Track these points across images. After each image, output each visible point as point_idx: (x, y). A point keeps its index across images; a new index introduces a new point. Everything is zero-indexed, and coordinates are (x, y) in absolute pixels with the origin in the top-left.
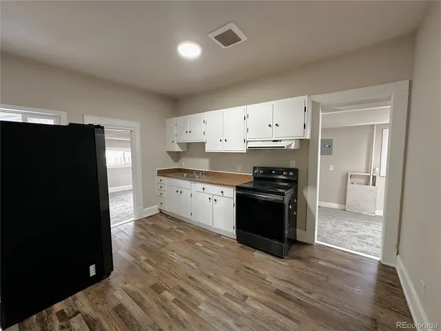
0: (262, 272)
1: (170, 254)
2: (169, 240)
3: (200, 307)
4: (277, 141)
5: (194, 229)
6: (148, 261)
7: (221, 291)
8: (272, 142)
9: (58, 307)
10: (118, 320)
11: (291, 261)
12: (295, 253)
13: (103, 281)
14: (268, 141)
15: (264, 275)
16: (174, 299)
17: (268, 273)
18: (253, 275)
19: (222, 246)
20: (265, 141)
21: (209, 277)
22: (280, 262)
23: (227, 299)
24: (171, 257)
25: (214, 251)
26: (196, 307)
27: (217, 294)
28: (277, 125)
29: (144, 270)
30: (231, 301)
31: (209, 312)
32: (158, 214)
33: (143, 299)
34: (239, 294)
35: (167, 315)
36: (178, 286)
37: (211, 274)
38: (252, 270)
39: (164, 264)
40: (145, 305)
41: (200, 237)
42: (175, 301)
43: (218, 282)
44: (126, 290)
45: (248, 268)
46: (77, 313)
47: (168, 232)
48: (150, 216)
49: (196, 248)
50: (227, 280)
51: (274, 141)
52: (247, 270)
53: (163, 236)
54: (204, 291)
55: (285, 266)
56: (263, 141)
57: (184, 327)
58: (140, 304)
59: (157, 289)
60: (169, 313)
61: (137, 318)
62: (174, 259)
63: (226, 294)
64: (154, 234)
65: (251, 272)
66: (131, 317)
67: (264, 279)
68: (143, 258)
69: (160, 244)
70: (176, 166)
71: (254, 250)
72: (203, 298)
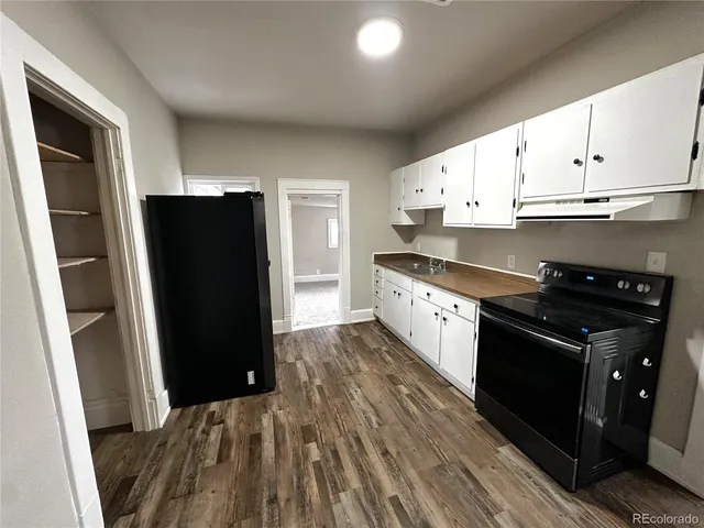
0: (496, 496)
1: (353, 388)
2: (365, 366)
3: (342, 495)
4: (596, 200)
5: (412, 359)
6: (320, 388)
7: (390, 488)
8: (582, 204)
9: (214, 406)
10: (247, 452)
11: (591, 510)
12: (620, 495)
13: (262, 395)
14: (572, 201)
15: (494, 505)
16: (318, 462)
17: (507, 506)
18: (471, 492)
19: (442, 406)
20: (565, 201)
21: (385, 453)
22: (557, 497)
23: (391, 509)
24: (351, 394)
25: (422, 410)
26: (337, 491)
27: (379, 490)
28: (597, 158)
29: (309, 399)
30: (394, 516)
31: (350, 512)
32: (371, 322)
33: (284, 440)
34: (417, 512)
35: (295, 479)
36: (334, 444)
37: (392, 450)
38: (475, 480)
39: (337, 401)
40: (281, 450)
41: (412, 377)
42: (317, 465)
43: (395, 470)
44: (275, 417)
45: (467, 472)
46: (222, 422)
47: (370, 354)
48: (360, 323)
49: (396, 394)
50: (412, 474)
51: (587, 201)
52: (463, 476)
53: (359, 358)
54: (364, 473)
55: (567, 514)
56: (558, 202)
57: (303, 513)
58: (277, 446)
59: (307, 434)
60: (299, 478)
61: (264, 462)
62: (353, 398)
63: (395, 500)
64: (350, 350)
65: (471, 485)
66: (260, 457)
67: (490, 514)
68: (318, 382)
69: (348, 369)
70: (407, 249)
71: (503, 439)
72: (355, 484)
